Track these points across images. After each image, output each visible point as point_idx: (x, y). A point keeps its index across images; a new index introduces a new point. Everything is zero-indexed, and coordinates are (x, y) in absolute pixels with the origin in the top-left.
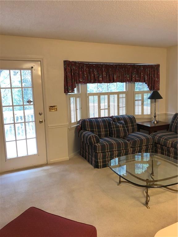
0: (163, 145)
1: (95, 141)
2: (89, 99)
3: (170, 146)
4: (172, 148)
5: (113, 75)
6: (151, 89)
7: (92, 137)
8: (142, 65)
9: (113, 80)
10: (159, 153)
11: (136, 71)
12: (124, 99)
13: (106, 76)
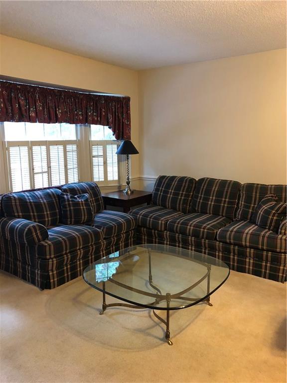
0: (151, 227)
1: (40, 237)
2: (9, 152)
3: (163, 229)
4: (166, 232)
5: (56, 109)
6: (118, 138)
7: (33, 230)
8: (102, 96)
9: (55, 119)
10: (145, 241)
11: (93, 105)
12: (75, 154)
13: (43, 108)
